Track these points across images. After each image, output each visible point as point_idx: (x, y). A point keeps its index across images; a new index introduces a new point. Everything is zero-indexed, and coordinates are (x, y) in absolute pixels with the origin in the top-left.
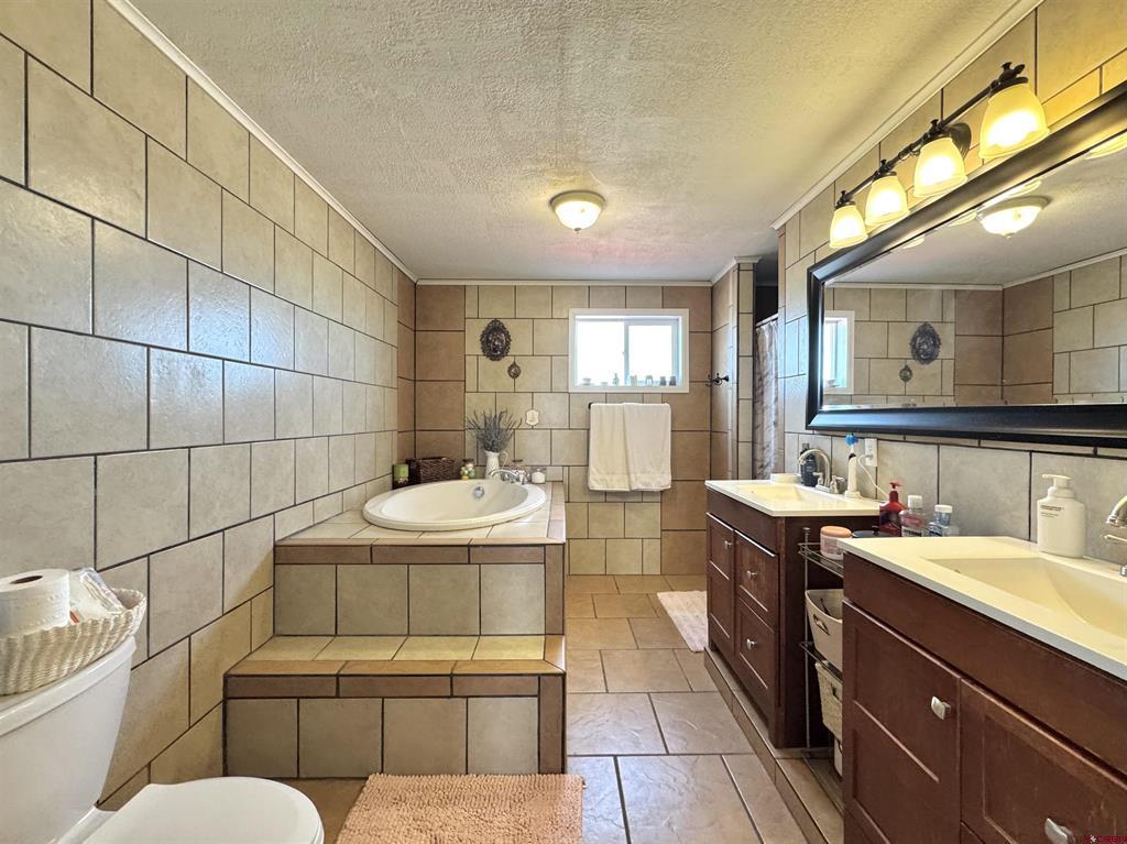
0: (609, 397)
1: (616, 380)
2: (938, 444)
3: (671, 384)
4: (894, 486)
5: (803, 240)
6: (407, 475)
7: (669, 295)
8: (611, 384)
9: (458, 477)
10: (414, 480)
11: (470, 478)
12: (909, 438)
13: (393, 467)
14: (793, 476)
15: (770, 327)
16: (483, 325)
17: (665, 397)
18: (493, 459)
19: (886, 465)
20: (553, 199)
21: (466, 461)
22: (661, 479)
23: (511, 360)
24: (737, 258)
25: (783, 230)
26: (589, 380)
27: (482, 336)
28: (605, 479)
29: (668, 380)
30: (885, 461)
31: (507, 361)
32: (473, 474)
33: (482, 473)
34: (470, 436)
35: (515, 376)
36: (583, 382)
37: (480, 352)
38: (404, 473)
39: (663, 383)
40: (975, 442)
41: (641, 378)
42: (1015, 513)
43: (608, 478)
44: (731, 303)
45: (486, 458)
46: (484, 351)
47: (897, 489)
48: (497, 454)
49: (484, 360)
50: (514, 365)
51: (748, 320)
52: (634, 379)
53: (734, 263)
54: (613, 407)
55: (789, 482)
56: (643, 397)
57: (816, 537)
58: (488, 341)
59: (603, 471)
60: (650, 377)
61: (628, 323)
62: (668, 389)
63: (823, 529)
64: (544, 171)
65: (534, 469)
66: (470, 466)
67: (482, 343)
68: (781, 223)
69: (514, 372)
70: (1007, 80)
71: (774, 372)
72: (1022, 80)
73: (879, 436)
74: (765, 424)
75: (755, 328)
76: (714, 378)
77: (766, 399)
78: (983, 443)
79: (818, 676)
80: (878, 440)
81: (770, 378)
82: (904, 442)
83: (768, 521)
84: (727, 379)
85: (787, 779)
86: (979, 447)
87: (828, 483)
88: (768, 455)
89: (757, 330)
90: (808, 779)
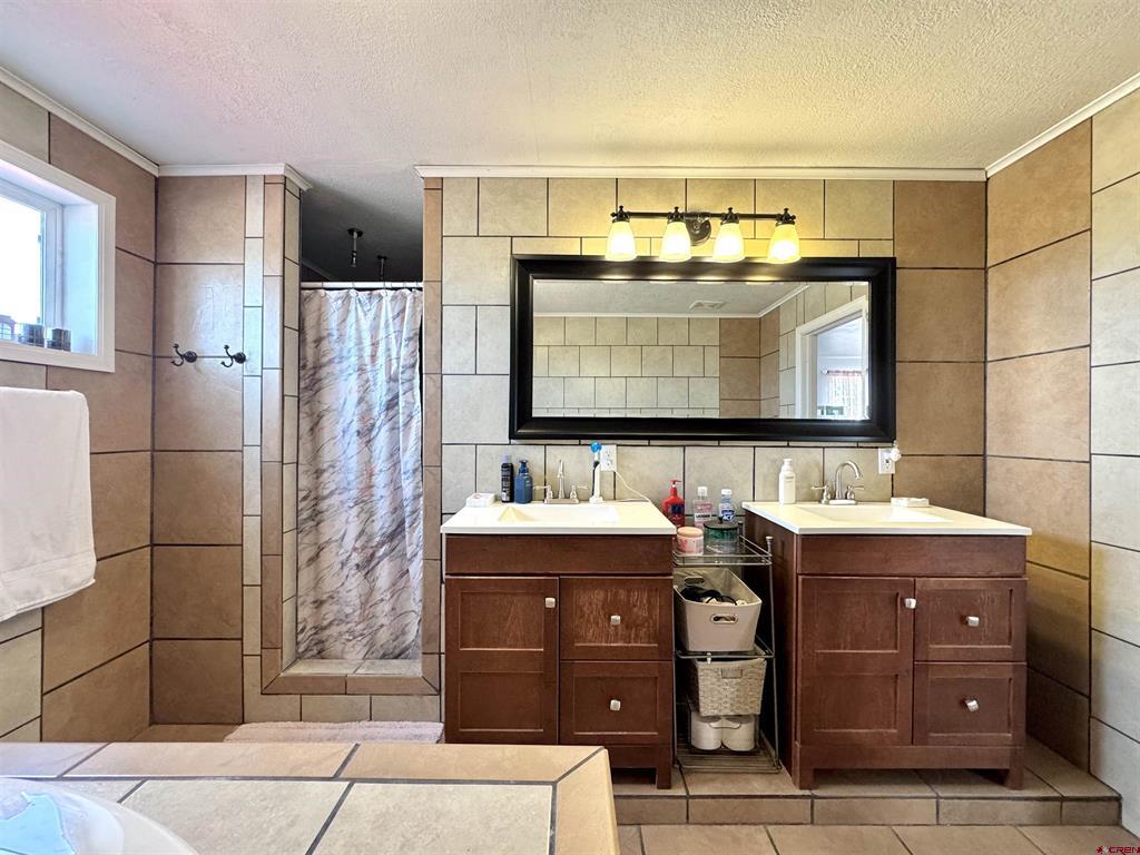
2: (684, 446)
4: (674, 483)
5: (485, 215)
12: (652, 442)
19: (626, 469)
24: (289, 167)
25: (436, 185)
30: (624, 464)
40: (716, 443)
42: (744, 486)
44: (253, 230)
53: (281, 171)
62: (54, 357)
68: (439, 174)
70: (786, 219)
71: (353, 359)
72: (793, 223)
73: (619, 442)
74: (326, 434)
75: (301, 289)
76: (183, 351)
77: (328, 398)
78: (722, 443)
79: (700, 673)
80: (618, 445)
81: (336, 368)
82: (649, 445)
83: (658, 544)
84: (240, 358)
85: (713, 797)
86: (719, 446)
87: (563, 495)
88: (330, 481)
89: (306, 293)
90: (712, 780)
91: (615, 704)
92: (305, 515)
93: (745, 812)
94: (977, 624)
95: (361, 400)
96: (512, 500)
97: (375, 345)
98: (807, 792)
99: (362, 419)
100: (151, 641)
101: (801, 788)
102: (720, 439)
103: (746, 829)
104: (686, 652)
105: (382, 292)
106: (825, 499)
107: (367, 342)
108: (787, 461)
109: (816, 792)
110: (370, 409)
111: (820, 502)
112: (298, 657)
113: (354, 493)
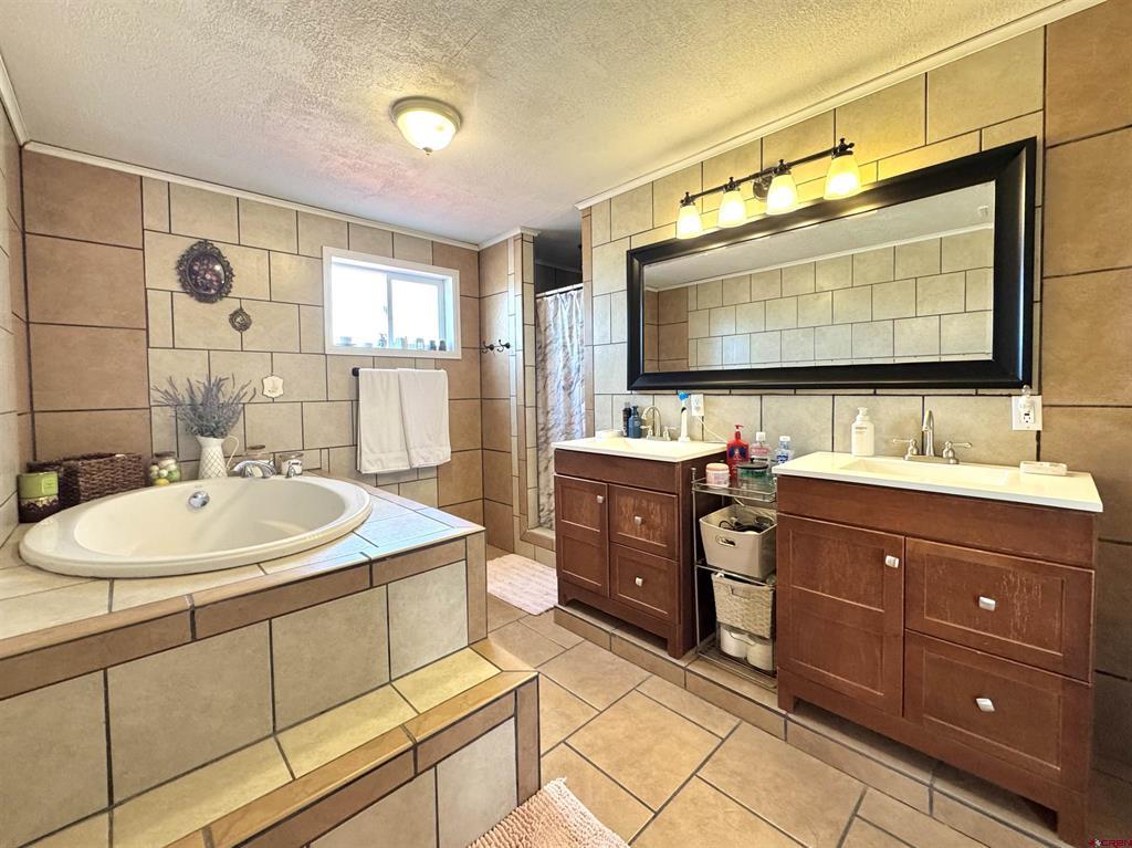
0: (378, 361)
1: (383, 341)
2: (761, 395)
3: (441, 349)
4: (737, 427)
5: (614, 225)
6: (55, 490)
7: (442, 253)
8: (375, 345)
9: (148, 482)
10: (70, 496)
11: (172, 482)
12: (733, 392)
13: (18, 480)
14: (616, 431)
15: (556, 298)
16: (181, 247)
17: (439, 364)
18: (213, 448)
19: (713, 414)
20: (399, 101)
21: (161, 456)
22: (441, 453)
23: (235, 305)
24: (523, 228)
25: (588, 212)
26: (348, 339)
27: (180, 263)
28: (380, 460)
29: (438, 344)
30: (711, 410)
31: (227, 306)
32: (176, 475)
33: (193, 469)
34: (162, 417)
35: (244, 327)
36: (340, 342)
37: (177, 287)
38: (47, 487)
39: (433, 347)
40: (792, 392)
41: (411, 341)
42: (822, 436)
43: (383, 457)
44: (511, 270)
45: (200, 448)
46: (183, 286)
47: (740, 429)
48: (221, 441)
49: (185, 302)
50: (240, 312)
51: (530, 289)
52: (404, 341)
53: (519, 232)
54: (388, 374)
55: (614, 437)
56: (415, 362)
57: (702, 474)
58: (192, 272)
59: (375, 450)
60: (419, 340)
61: (391, 275)
62: (439, 354)
63: (708, 466)
64: (429, 60)
65: (285, 456)
66: (170, 463)
67: (180, 273)
68: (588, 205)
69: (240, 321)
70: (842, 150)
71: (561, 340)
72: (851, 153)
73: (705, 392)
74: (549, 390)
75: (536, 298)
76: (487, 345)
77: (550, 366)
78: (798, 392)
79: (714, 584)
80: (705, 394)
81: (554, 346)
82: (730, 394)
83: (666, 468)
84: (508, 346)
85: (704, 678)
86: (795, 394)
87: (659, 434)
88: (552, 417)
89: (538, 300)
90: (714, 670)
91: (639, 581)
92: (542, 440)
93: (728, 702)
94: (993, 608)
95: (565, 366)
96: (628, 436)
97: (571, 328)
98: (784, 712)
99: (566, 379)
100: (483, 499)
101: (779, 707)
102: (795, 387)
103: (722, 712)
104: (705, 563)
105: (572, 292)
106: (909, 455)
107: (567, 327)
108: (862, 411)
109: (790, 716)
110: (570, 372)
111: (904, 457)
112: (540, 525)
113: (562, 427)
